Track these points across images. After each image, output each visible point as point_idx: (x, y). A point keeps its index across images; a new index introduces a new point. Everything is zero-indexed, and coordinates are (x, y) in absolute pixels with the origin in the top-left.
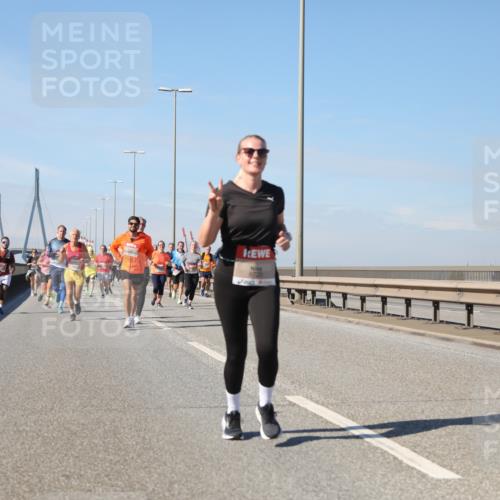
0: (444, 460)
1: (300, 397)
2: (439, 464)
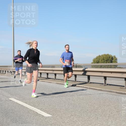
0: (48, 112)
1: (13, 98)
2: (47, 113)
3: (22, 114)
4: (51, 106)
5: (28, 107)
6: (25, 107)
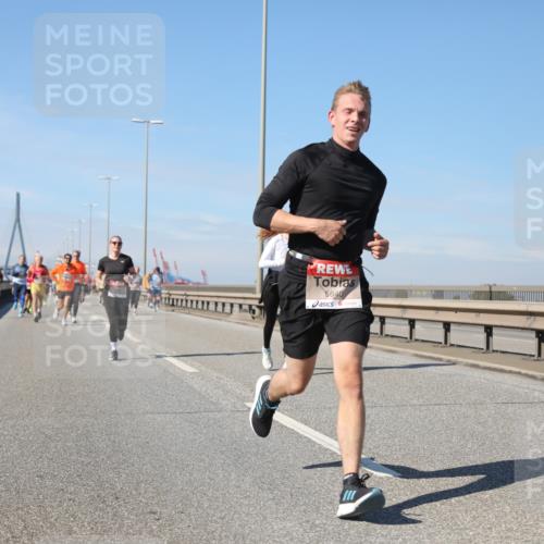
3: (291, 462)
4: (396, 440)
5: (314, 439)
6: (301, 436)
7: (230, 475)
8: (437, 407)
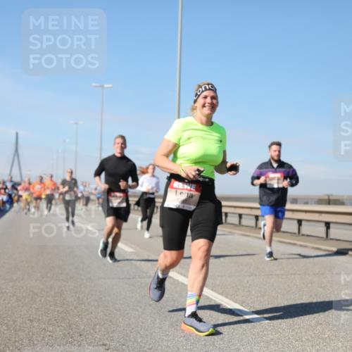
7: (155, 320)
8: (293, 276)
